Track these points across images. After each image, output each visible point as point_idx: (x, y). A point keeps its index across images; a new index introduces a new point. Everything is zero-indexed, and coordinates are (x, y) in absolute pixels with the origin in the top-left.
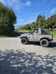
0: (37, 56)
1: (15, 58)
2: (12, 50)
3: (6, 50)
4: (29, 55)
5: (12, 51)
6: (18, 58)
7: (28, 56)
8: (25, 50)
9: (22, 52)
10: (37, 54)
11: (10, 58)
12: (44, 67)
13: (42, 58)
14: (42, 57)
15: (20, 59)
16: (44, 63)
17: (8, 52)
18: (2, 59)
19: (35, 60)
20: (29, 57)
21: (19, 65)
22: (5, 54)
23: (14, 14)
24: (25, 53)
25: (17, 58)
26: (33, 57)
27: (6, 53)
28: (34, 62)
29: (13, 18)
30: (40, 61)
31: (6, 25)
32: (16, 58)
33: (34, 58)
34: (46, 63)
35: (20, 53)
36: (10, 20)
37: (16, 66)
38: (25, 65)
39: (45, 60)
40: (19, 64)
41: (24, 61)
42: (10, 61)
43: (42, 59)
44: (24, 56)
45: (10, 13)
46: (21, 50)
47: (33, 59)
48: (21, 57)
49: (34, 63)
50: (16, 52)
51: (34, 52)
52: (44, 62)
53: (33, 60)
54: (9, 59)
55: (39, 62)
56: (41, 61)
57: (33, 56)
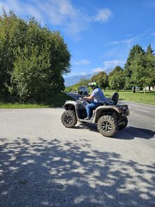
0: (123, 162)
1: (61, 163)
2: (56, 140)
3: (41, 139)
4: (101, 158)
5: (55, 142)
6: (70, 163)
7: (96, 161)
8: (89, 143)
9: (81, 147)
10: (126, 158)
11: (49, 162)
12: (144, 196)
13: (141, 171)
14: (140, 168)
15: (75, 167)
16: (145, 184)
17: (44, 145)
18: (30, 161)
19: (116, 173)
20: (99, 162)
21: (71, 182)
22: (38, 150)
23: (63, 47)
24: (88, 152)
25: (68, 163)
26: (113, 165)
27: (41, 146)
28: (112, 179)
29: (60, 58)
30: (131, 177)
31: (44, 76)
32: (65, 163)
33: (115, 167)
34: (151, 186)
35: (75, 151)
36: (54, 63)
37: (63, 182)
38: (87, 183)
39: (148, 176)
40: (71, 179)
41: (85, 171)
42: (49, 167)
43: (138, 174)
44: (86, 160)
45: (53, 45)
46: (79, 144)
47: (112, 170)
48: (78, 160)
49: (113, 182)
50: (66, 148)
51: (114, 151)
52: (145, 181)
53: (112, 173)
54: (48, 164)
55: (129, 179)
56: (135, 179)
57: (112, 163)
